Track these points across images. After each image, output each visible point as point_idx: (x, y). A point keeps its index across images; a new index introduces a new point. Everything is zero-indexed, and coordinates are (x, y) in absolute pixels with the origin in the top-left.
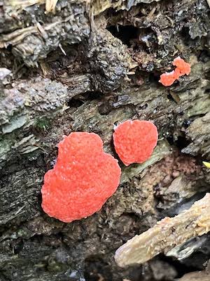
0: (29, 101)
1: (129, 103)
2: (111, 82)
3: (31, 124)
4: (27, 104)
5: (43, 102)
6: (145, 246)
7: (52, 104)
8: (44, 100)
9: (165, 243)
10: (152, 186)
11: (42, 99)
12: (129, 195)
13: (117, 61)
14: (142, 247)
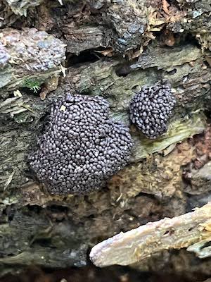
0: (16, 58)
1: (152, 66)
2: (123, 41)
3: (18, 83)
4: (12, 61)
5: (33, 61)
6: (131, 246)
7: (44, 64)
8: (35, 58)
9: (159, 245)
10: (179, 166)
11: (32, 58)
12: (148, 173)
13: (133, 16)
14: (127, 247)
